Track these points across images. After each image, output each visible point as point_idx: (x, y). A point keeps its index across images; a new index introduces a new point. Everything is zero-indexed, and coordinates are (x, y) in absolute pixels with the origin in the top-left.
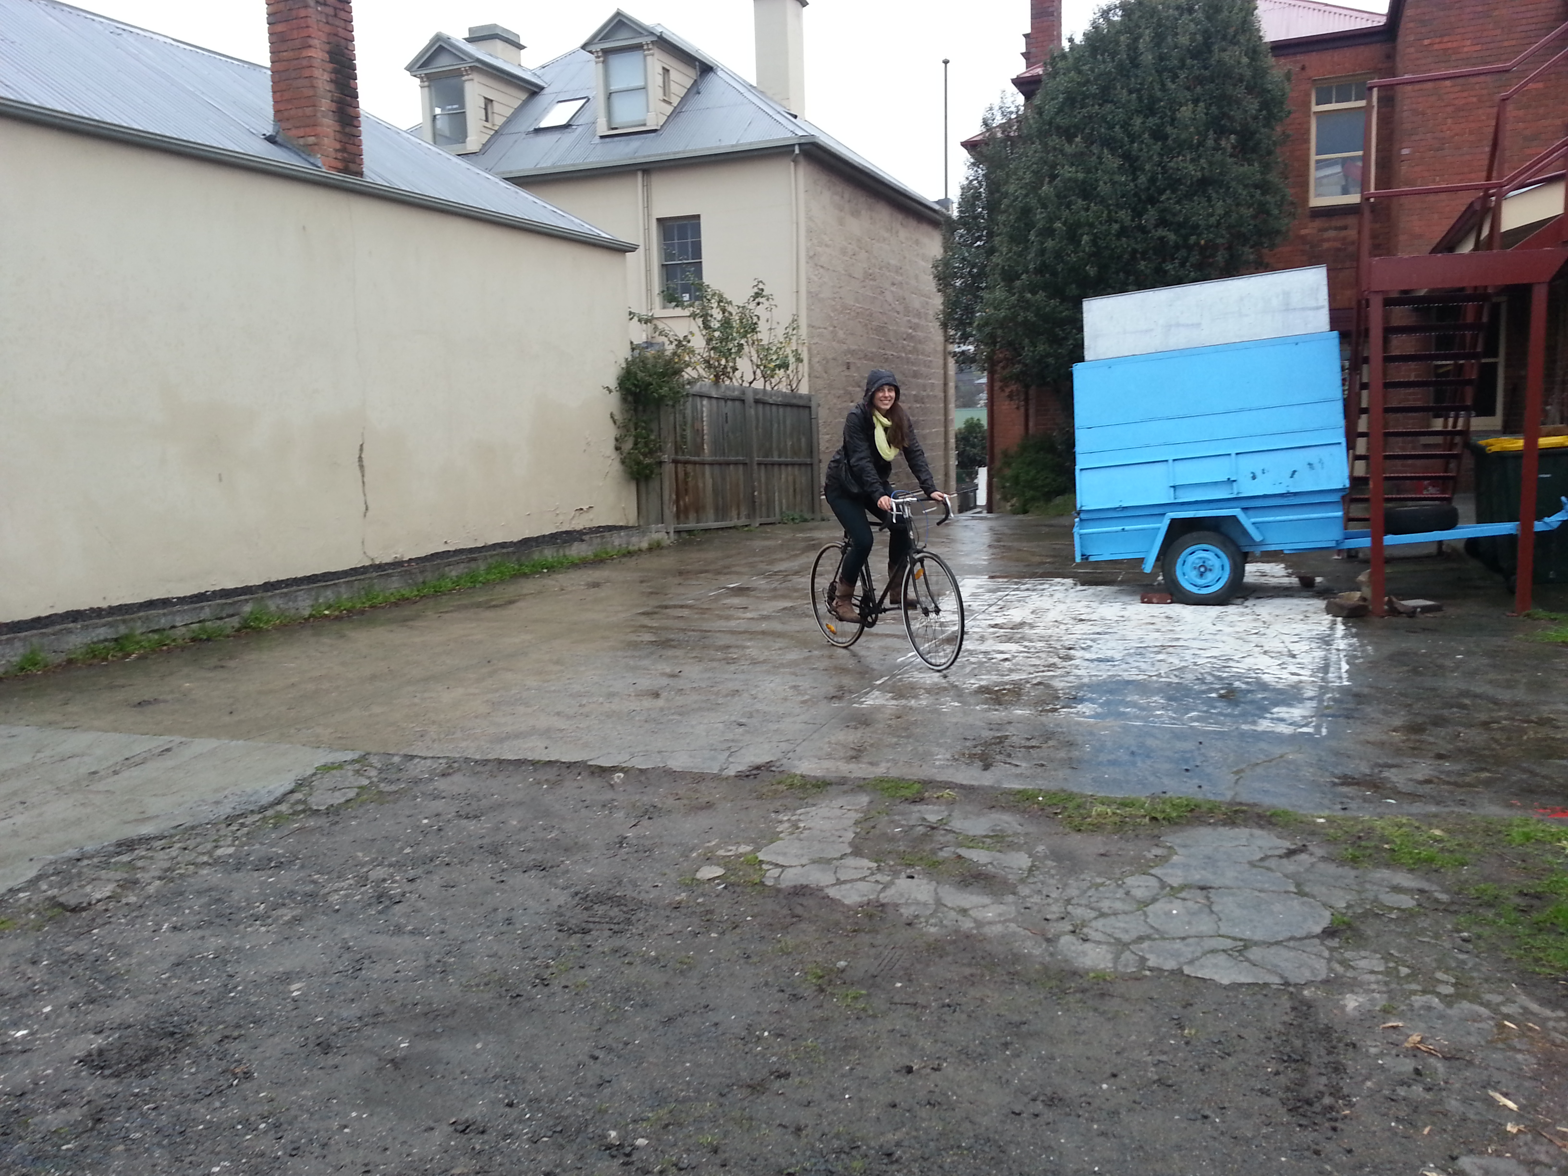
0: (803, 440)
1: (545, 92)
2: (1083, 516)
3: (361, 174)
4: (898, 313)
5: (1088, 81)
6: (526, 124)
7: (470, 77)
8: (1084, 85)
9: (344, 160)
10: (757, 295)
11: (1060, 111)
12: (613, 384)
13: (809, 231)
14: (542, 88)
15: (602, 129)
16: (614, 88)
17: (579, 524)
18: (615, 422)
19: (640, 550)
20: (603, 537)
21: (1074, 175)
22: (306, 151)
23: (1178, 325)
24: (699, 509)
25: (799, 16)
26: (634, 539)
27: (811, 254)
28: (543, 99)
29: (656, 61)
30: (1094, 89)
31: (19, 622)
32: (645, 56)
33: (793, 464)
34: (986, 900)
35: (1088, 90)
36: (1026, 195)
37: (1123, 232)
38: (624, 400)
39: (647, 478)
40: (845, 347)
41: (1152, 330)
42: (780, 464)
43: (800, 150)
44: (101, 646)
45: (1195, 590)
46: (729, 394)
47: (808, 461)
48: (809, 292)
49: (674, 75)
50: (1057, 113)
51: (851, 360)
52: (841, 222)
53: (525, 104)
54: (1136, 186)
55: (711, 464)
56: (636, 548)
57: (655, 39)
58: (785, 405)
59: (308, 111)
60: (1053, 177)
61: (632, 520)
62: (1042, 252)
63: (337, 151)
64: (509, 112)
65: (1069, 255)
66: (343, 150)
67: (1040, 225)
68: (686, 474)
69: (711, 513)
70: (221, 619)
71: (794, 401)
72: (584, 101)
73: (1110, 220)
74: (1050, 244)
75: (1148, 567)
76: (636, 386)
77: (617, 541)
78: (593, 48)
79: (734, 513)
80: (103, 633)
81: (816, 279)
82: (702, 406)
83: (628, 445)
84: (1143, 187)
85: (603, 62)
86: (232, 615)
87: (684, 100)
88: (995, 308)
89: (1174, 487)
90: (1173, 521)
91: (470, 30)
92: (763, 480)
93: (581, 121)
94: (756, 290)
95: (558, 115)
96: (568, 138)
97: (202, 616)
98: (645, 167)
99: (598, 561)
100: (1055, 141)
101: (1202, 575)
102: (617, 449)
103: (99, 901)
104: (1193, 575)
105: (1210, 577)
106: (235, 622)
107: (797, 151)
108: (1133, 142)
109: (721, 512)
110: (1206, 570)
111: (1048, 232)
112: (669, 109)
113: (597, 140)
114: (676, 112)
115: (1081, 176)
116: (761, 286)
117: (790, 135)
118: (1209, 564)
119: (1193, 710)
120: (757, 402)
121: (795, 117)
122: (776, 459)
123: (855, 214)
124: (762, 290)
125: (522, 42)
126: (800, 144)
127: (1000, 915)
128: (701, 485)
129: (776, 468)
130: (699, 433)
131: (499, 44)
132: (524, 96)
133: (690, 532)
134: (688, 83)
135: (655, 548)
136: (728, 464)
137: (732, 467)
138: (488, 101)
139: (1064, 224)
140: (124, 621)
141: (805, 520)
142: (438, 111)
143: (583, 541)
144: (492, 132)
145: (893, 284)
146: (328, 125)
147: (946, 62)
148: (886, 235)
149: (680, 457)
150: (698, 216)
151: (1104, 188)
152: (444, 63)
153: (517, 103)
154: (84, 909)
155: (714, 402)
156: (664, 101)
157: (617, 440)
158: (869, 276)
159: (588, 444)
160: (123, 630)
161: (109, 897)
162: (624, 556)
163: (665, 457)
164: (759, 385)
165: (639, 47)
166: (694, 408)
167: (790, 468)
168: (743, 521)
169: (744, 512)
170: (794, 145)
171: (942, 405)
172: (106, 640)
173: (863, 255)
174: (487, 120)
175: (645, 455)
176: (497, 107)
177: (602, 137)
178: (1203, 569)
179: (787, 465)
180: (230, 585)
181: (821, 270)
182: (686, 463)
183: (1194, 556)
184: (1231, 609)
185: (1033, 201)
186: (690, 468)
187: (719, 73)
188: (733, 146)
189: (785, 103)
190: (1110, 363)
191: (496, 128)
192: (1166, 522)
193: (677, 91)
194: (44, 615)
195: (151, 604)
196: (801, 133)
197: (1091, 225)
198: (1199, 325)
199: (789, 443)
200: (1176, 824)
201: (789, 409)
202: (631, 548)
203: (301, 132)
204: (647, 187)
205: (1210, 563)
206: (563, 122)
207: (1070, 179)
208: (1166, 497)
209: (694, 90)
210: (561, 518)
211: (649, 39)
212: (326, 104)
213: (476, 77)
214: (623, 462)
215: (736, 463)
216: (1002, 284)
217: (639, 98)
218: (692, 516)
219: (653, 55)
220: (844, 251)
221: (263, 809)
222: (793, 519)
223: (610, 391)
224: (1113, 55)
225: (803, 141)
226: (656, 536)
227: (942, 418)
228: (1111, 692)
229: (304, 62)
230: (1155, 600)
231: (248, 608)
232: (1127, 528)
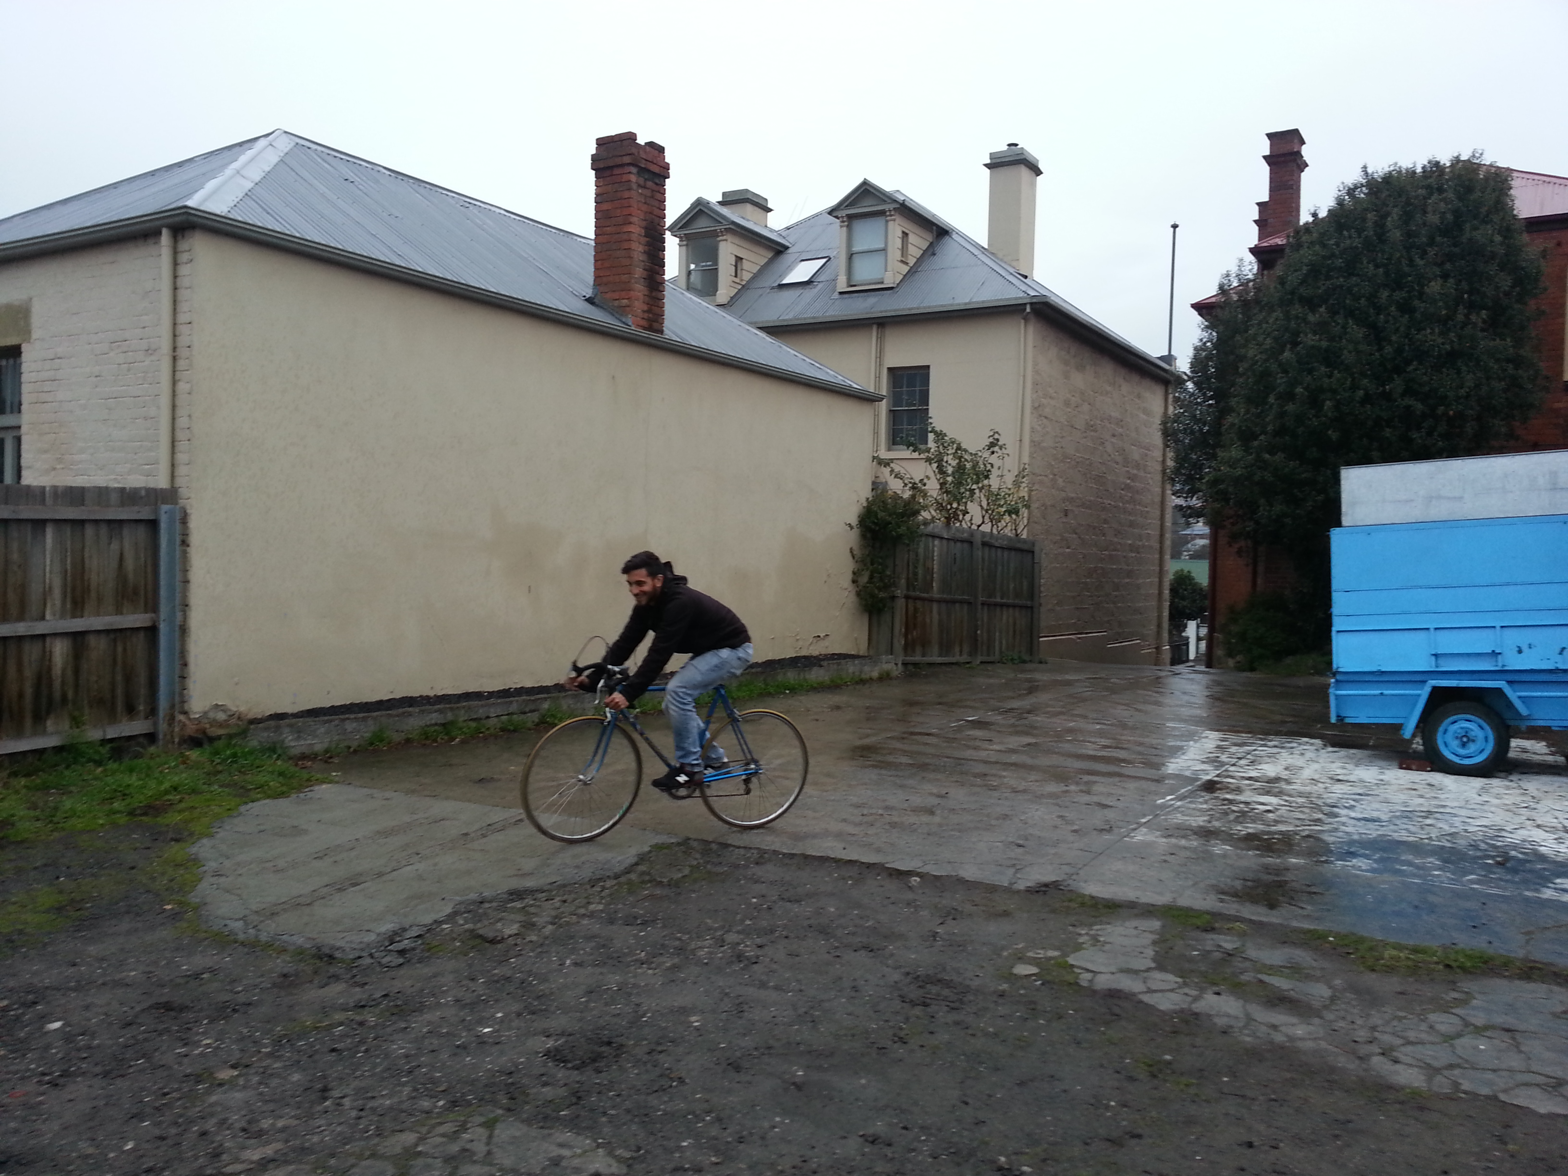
0: (1025, 583)
1: (790, 251)
2: (1339, 677)
3: (662, 332)
4: (1117, 463)
5: (1333, 255)
6: (771, 280)
7: (724, 237)
8: (1329, 258)
9: (649, 320)
10: (992, 445)
11: (1303, 282)
12: (854, 521)
13: (1035, 384)
14: (787, 248)
15: (842, 284)
16: (855, 249)
17: (815, 650)
18: (854, 557)
19: (871, 679)
20: (839, 664)
21: (1318, 344)
22: (619, 311)
23: (1439, 497)
24: (925, 644)
25: (1033, 185)
26: (867, 668)
27: (1036, 405)
28: (788, 258)
29: (897, 227)
30: (1339, 262)
31: (366, 703)
32: (887, 221)
33: (1014, 606)
34: (1294, 1020)
35: (1333, 263)
36: (1266, 360)
37: (1367, 399)
38: (863, 536)
39: (880, 611)
40: (1063, 494)
41: (1412, 501)
42: (1002, 605)
43: (1032, 309)
44: (433, 729)
45: (1456, 760)
46: (959, 535)
47: (1029, 603)
48: (1032, 441)
49: (912, 238)
50: (1301, 284)
51: (1070, 508)
52: (1067, 376)
53: (771, 261)
54: (1381, 355)
55: (939, 601)
56: (867, 676)
57: (898, 206)
58: (1010, 549)
59: (624, 278)
60: (1295, 344)
61: (863, 650)
62: (1282, 414)
63: (644, 312)
64: (755, 269)
65: (1310, 419)
66: (649, 311)
67: (1281, 389)
68: (916, 610)
69: (936, 649)
70: (525, 713)
71: (1019, 545)
72: (824, 260)
73: (1354, 387)
74: (1290, 407)
75: (1407, 733)
76: (874, 523)
77: (851, 668)
78: (840, 214)
79: (957, 649)
80: (435, 717)
81: (1039, 428)
82: (934, 546)
83: (864, 579)
84: (1389, 357)
85: (848, 226)
86: (533, 711)
87: (920, 260)
88: (1230, 466)
89: (1436, 655)
90: (1435, 689)
91: (724, 194)
92: (985, 620)
93: (822, 278)
94: (991, 440)
95: (801, 272)
96: (809, 294)
97: (511, 710)
98: (880, 321)
99: (834, 687)
100: (1297, 309)
101: (1464, 745)
102: (854, 581)
103: (510, 936)
104: (1455, 744)
105: (1472, 748)
106: (535, 717)
107: (1028, 310)
108: (1378, 314)
109: (946, 648)
110: (1469, 740)
111: (1289, 396)
112: (905, 269)
113: (836, 295)
114: (912, 272)
115: (1324, 344)
116: (996, 436)
117: (1022, 295)
118: (1472, 734)
119: (1472, 874)
120: (984, 544)
121: (1026, 277)
122: (998, 600)
123: (1080, 368)
124: (998, 440)
125: (769, 206)
126: (1031, 304)
127: (1310, 1033)
128: (928, 620)
129: (998, 609)
130: (929, 571)
131: (749, 207)
132: (770, 255)
133: (916, 665)
134: (925, 245)
135: (885, 678)
136: (954, 602)
137: (957, 605)
138: (739, 259)
139: (1305, 389)
140: (451, 709)
141: (1024, 662)
142: (693, 266)
143: (821, 666)
144: (740, 287)
145: (1114, 436)
146: (639, 289)
147: (1175, 227)
148: (1109, 388)
149: (912, 593)
150: (928, 367)
151: (1348, 357)
152: (702, 225)
153: (763, 261)
154: (499, 942)
155: (945, 542)
156: (902, 261)
157: (854, 573)
158: (1090, 427)
159: (829, 575)
160: (450, 716)
161: (516, 934)
162: (857, 683)
163: (898, 593)
164: (986, 528)
165: (882, 213)
166: (926, 548)
167: (1011, 610)
168: (964, 658)
169: (966, 649)
170: (1025, 304)
171: (1157, 556)
172: (436, 724)
173: (1086, 407)
174: (736, 276)
175: (880, 589)
176: (746, 265)
177: (841, 293)
178: (1465, 740)
179: (1008, 606)
180: (529, 684)
181: (1045, 421)
182: (916, 599)
183: (1456, 726)
184: (1495, 782)
185: (1274, 367)
186: (919, 604)
187: (954, 236)
188: (966, 304)
189: (1014, 264)
190: (1370, 529)
191: (744, 283)
192: (1427, 690)
193: (914, 252)
194: (386, 698)
195: (467, 696)
196: (1033, 293)
197: (1334, 392)
198: (1461, 498)
199: (1012, 586)
200: (1470, 973)
201: (1013, 553)
202: (864, 676)
203: (616, 295)
204: (881, 340)
205: (1473, 733)
206: (806, 279)
207: (1313, 347)
208: (1424, 664)
209: (930, 252)
210: (800, 643)
211: (892, 206)
212: (639, 272)
213: (728, 237)
214: (858, 594)
215: (961, 602)
216: (1239, 443)
217: (878, 259)
218: (918, 650)
219: (894, 220)
220: (1067, 403)
221: (617, 876)
222: (1012, 660)
223: (851, 527)
224: (1360, 231)
225: (1034, 300)
226: (886, 667)
227: (1157, 569)
228: (1384, 850)
229: (625, 237)
230: (1414, 767)
231: (546, 705)
232: (1386, 692)
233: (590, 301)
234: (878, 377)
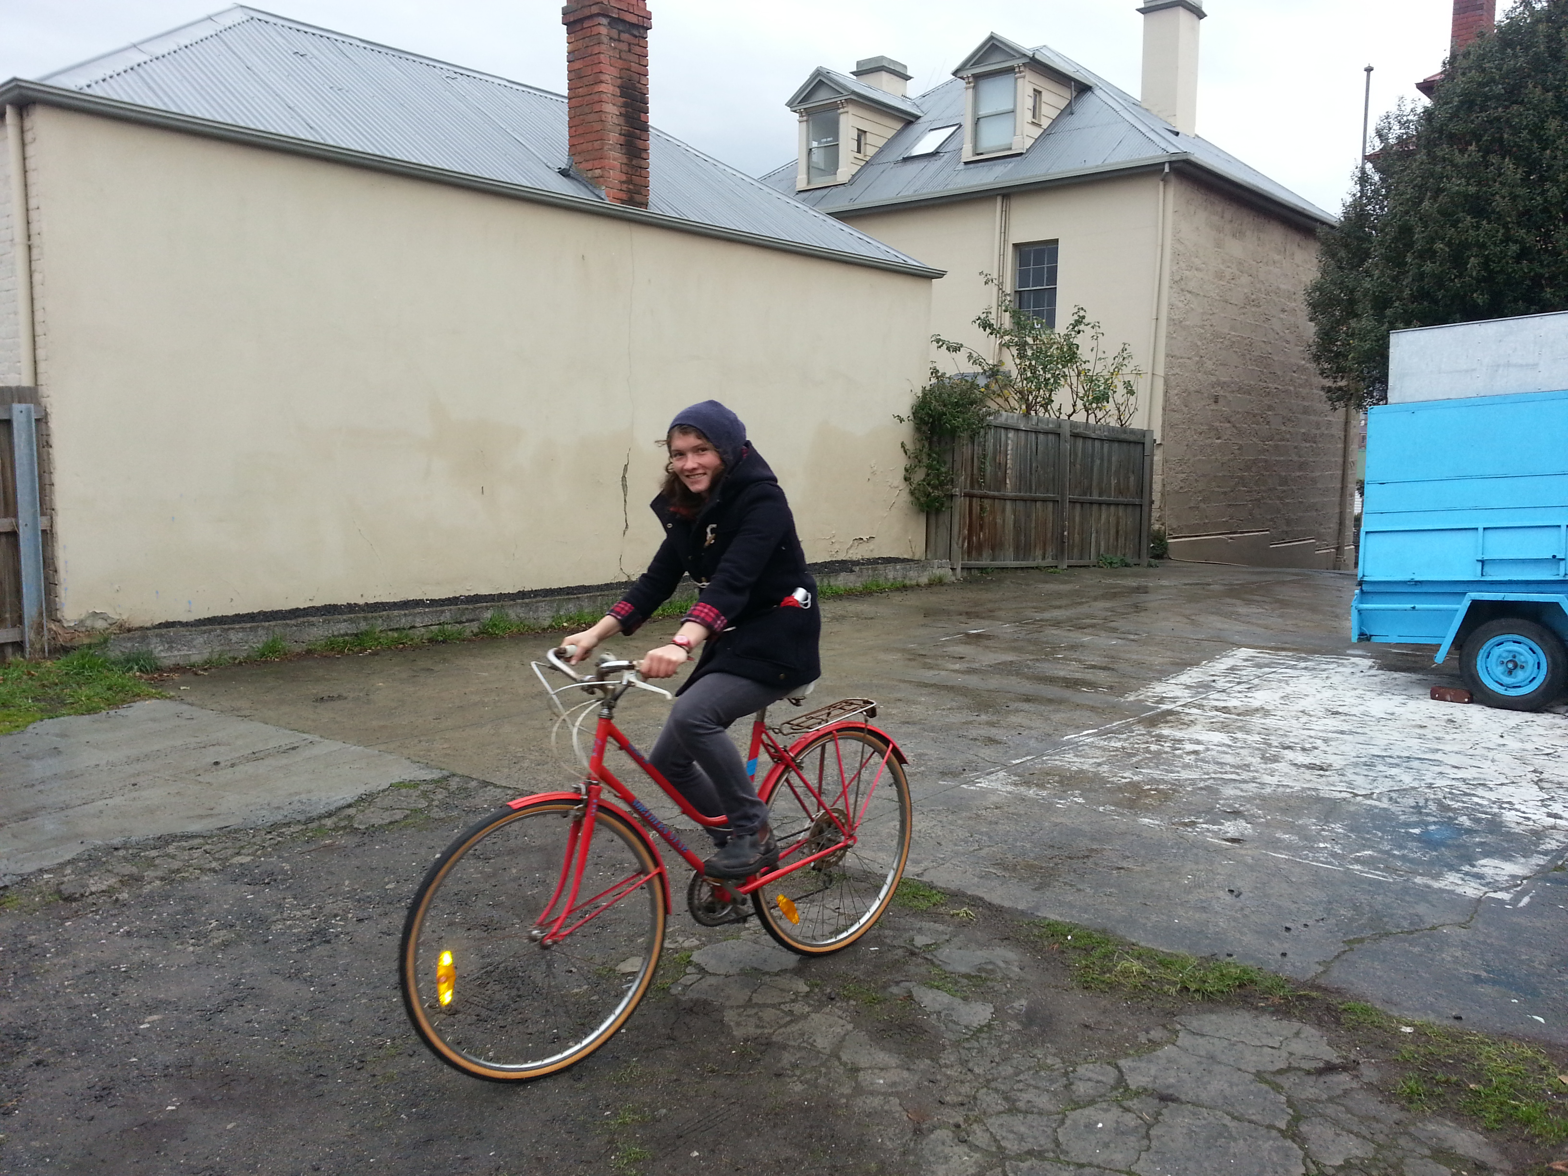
0: (1132, 479)
1: (920, 121)
2: (1365, 587)
3: (646, 205)
4: (1288, 342)
5: (1493, 80)
6: (898, 153)
7: (846, 109)
8: (1487, 84)
9: (629, 191)
10: (1078, 322)
11: (1454, 116)
12: (906, 411)
13: (1176, 254)
14: (918, 118)
15: (967, 154)
16: (982, 112)
17: (857, 553)
18: (906, 453)
19: (918, 585)
20: (875, 570)
21: (1462, 189)
22: (592, 183)
23: (1508, 365)
24: (996, 546)
25: (1195, 31)
26: (912, 574)
27: (1177, 278)
28: (917, 128)
29: (1027, 83)
30: (1499, 89)
31: (277, 612)
32: (1016, 79)
33: (1117, 504)
34: (892, 1060)
35: (1491, 90)
36: (1407, 213)
37: (1524, 253)
38: (918, 429)
39: (938, 511)
40: (1214, 379)
41: (1474, 370)
42: (1100, 504)
43: (1170, 169)
44: (341, 639)
45: (1500, 690)
46: (1041, 426)
47: (1137, 501)
48: (1170, 320)
49: (1046, 96)
50: (1450, 119)
51: (1221, 393)
52: (1219, 245)
53: (900, 133)
54: (1546, 200)
55: (1014, 500)
56: (914, 582)
57: (1028, 60)
58: (1111, 441)
59: (597, 144)
60: (1439, 191)
61: (919, 552)
62: (1421, 276)
63: (622, 182)
64: (881, 142)
65: (1453, 281)
66: (629, 181)
67: (1418, 246)
68: (982, 508)
69: (1010, 552)
70: (461, 623)
71: (1123, 436)
72: (955, 128)
73: (1508, 239)
74: (1428, 267)
75: (1440, 657)
76: (930, 416)
77: (892, 573)
78: (965, 74)
79: (1039, 553)
80: (343, 627)
81: (1180, 305)
82: (1007, 438)
83: (919, 475)
84: (1554, 201)
85: (974, 87)
86: (473, 620)
87: (1055, 122)
88: (1361, 340)
89: (1483, 562)
90: (1475, 604)
91: (858, 63)
92: (1077, 519)
93: (950, 147)
94: (1076, 317)
95: (928, 143)
96: (934, 165)
97: (442, 619)
98: (1004, 191)
99: (866, 593)
100: (1444, 150)
101: (1510, 672)
102: (906, 479)
103: (92, 894)
104: (1499, 671)
105: (1520, 675)
106: (475, 627)
107: (1167, 170)
108: (1544, 149)
109: (1023, 549)
110: (1516, 666)
111: (1428, 253)
112: (1037, 132)
113: (961, 166)
114: (1047, 134)
115: (1472, 189)
116: (1082, 313)
117: (1160, 152)
118: (1520, 659)
119: (1371, 847)
120: (1075, 436)
121: (1177, 134)
122: (1095, 497)
123: (1238, 234)
124: (1084, 317)
125: (909, 74)
126: (1170, 162)
127: (894, 1084)
128: (999, 521)
129: (1095, 508)
130: (1001, 467)
131: (885, 76)
132: (899, 126)
133: (982, 569)
134: (1063, 104)
135: (937, 583)
136: (1035, 500)
137: (1039, 504)
138: (862, 133)
139: (1449, 244)
140: (365, 619)
141: (1127, 565)
142: (815, 144)
143: (852, 571)
144: (863, 163)
145: (1283, 311)
146: (615, 158)
147: (1369, 70)
148: (1277, 257)
149: (976, 492)
150: (1057, 240)
151: (1500, 203)
152: (823, 97)
153: (890, 133)
154: (75, 900)
155: (1022, 434)
156: (1033, 123)
157: (906, 470)
158: (1251, 302)
159: (873, 473)
160: (363, 626)
161: (103, 891)
162: (898, 589)
163: (957, 491)
164: (1080, 417)
165: (1010, 70)
166: (997, 441)
167: (1112, 508)
168: (1049, 561)
169: (1050, 552)
170: (1164, 163)
172: (347, 635)
173: (1245, 279)
174: (859, 151)
175: (935, 487)
176: (870, 138)
177: (966, 163)
178: (1514, 665)
179: (1109, 504)
180: (484, 591)
181: (1188, 296)
182: (982, 497)
183: (1502, 648)
184: (1544, 719)
185: (1413, 220)
186: (987, 503)
187: (1097, 92)
188: (1097, 166)
189: (1170, 120)
191: (868, 159)
192: (1466, 603)
193: (1049, 112)
194: (301, 606)
195: (405, 605)
196: (1173, 150)
197: (1483, 246)
198: (1536, 365)
199: (1114, 482)
200: (1211, 1000)
201: (1116, 445)
202: (907, 582)
203: (589, 165)
204: (1005, 213)
205: (1522, 658)
206: (931, 150)
207: (1458, 193)
208: (1472, 573)
209: (1068, 111)
210: (837, 547)
211: (1020, 62)
212: (613, 137)
213: (851, 109)
214: (912, 493)
215: (1044, 501)
216: (1371, 312)
217: (1005, 124)
218: (987, 553)
219: (1024, 77)
220: (1220, 275)
221: (311, 820)
222: (1111, 563)
223: (901, 420)
224: (1526, 49)
225: (1174, 159)
226: (938, 572)
227: (1340, 460)
228: (1285, 811)
229: (596, 98)
230: (1449, 698)
231: (488, 615)
232: (1417, 606)
233: (564, 173)
234: (1002, 255)
